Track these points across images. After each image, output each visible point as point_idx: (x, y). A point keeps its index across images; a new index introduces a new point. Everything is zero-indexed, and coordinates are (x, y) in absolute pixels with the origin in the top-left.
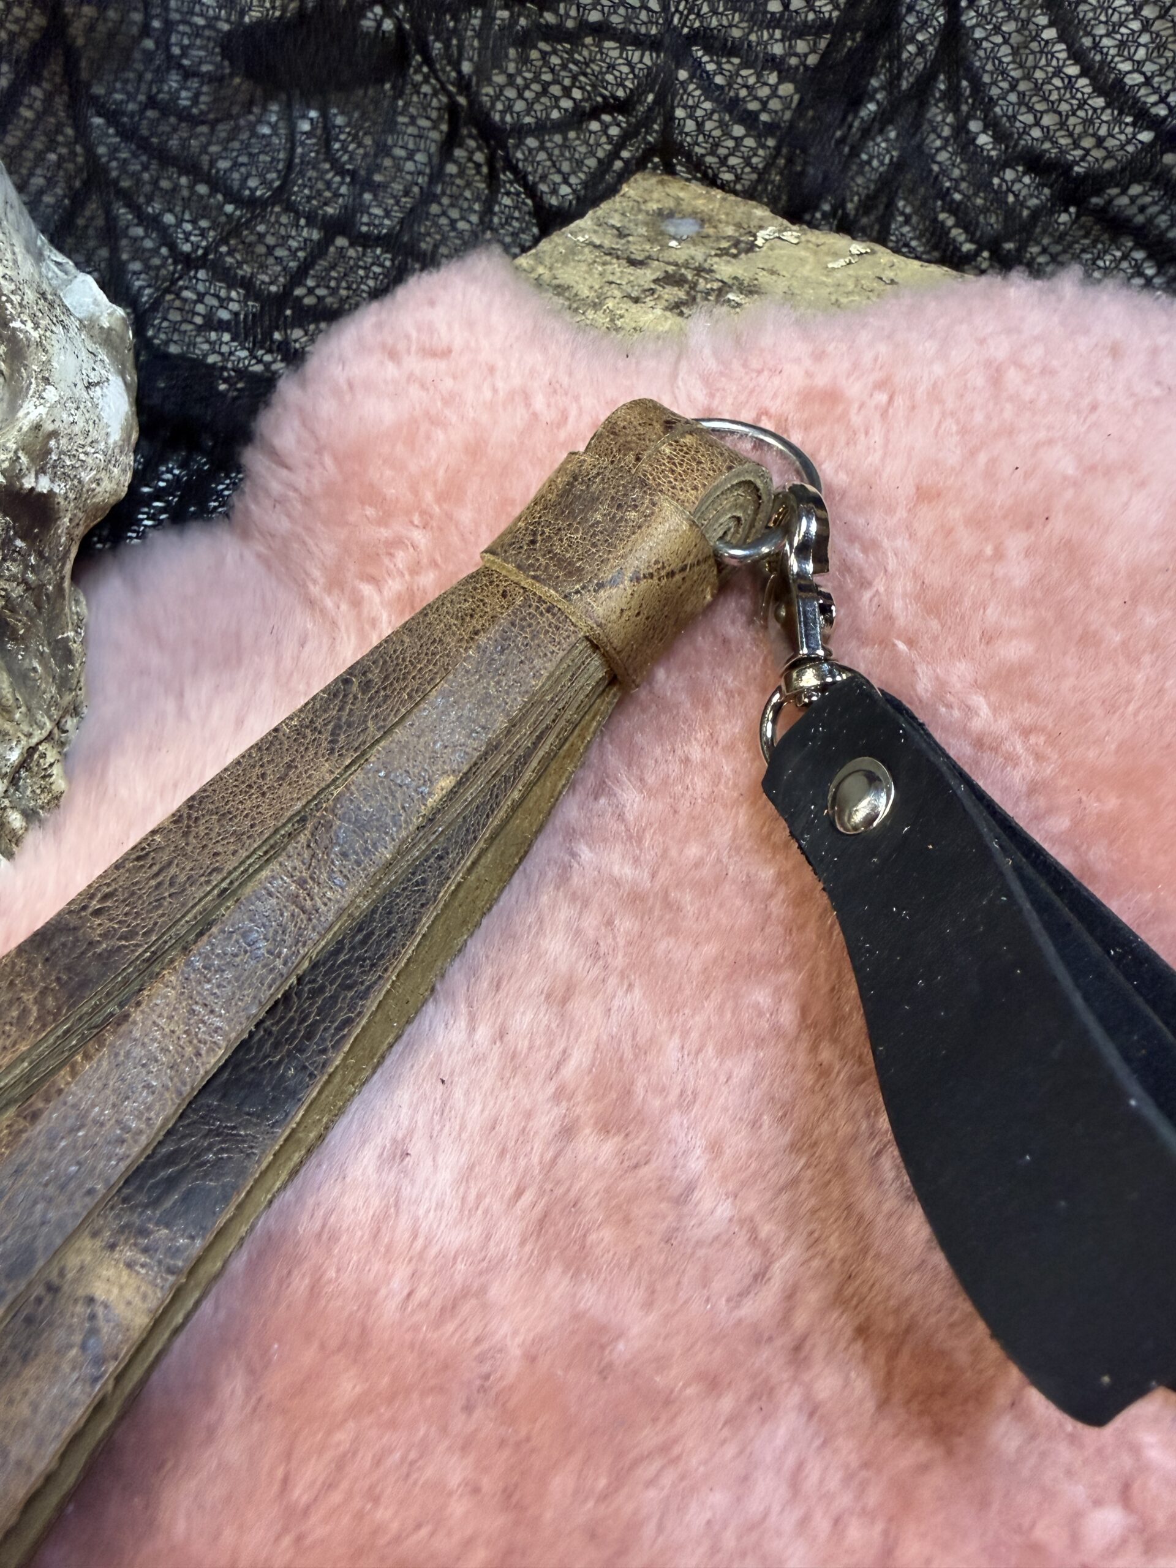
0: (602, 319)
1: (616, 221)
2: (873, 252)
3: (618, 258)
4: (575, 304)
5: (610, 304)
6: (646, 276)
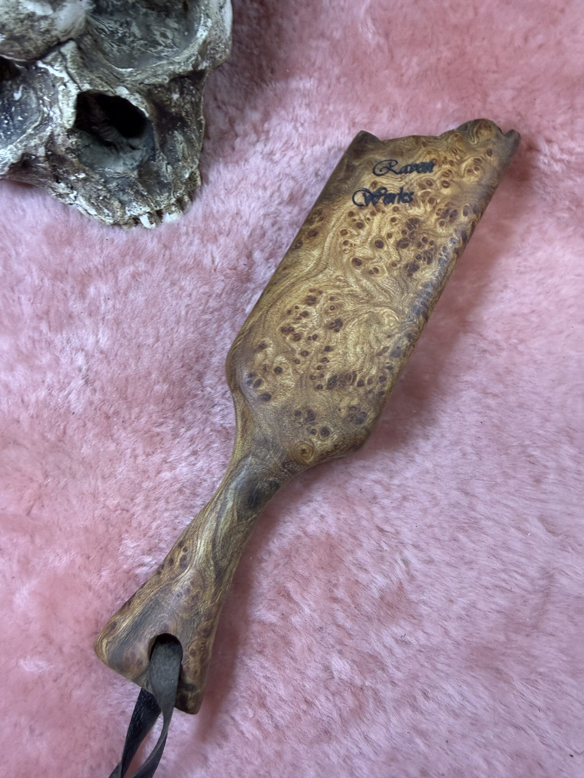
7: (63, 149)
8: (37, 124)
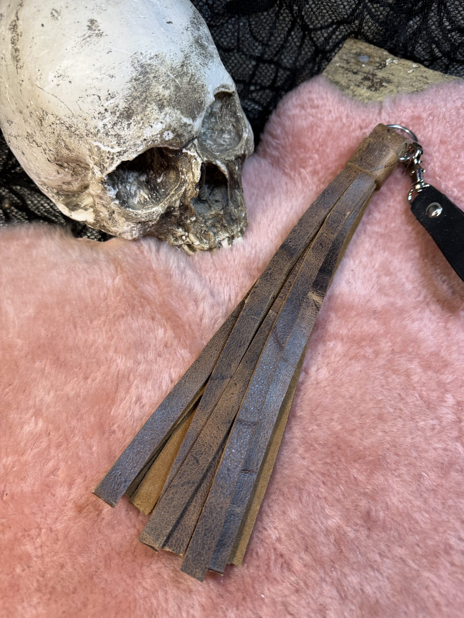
0: (351, 93)
1: (345, 57)
2: (419, 67)
3: (349, 71)
4: (343, 88)
5: (352, 87)
6: (359, 77)
7: (189, 200)
8: (176, 187)
